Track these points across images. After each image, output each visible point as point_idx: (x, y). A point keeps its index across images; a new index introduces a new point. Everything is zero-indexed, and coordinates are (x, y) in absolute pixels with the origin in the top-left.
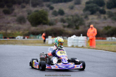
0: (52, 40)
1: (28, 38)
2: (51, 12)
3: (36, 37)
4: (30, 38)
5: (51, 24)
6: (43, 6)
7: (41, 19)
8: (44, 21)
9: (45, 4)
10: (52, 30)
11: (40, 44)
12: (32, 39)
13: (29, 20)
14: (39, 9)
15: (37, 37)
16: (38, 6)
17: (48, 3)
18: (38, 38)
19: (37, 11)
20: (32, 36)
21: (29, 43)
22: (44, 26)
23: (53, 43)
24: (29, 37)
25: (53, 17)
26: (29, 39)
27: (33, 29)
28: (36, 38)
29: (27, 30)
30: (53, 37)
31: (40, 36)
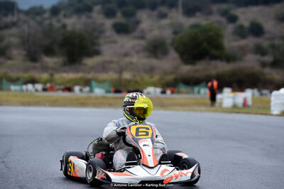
0: (234, 98)
1: (173, 92)
2: (230, 28)
3: (193, 90)
4: (179, 92)
5: (229, 59)
6: (210, 13)
7: (205, 45)
8: (214, 52)
9: (215, 8)
10: (233, 74)
11: (203, 108)
12: (184, 96)
13: (177, 49)
14: (200, 20)
15: (196, 89)
16: (198, 14)
17: (224, 6)
18: (199, 92)
19: (195, 26)
20: (182, 88)
21: (175, 105)
22: (213, 62)
23: (235, 106)
24: (176, 90)
25: (235, 40)
26: (175, 96)
27: (186, 69)
28: (194, 93)
29: (172, 73)
30: (234, 90)
31: (203, 87)
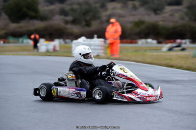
0: (47, 46)
1: (4, 42)
3: (18, 40)
4: (9, 42)
5: (43, 18)
7: (25, 9)
10: (46, 29)
12: (12, 45)
13: (6, 13)
15: (21, 40)
18: (22, 42)
20: (11, 39)
22: (32, 21)
23: (48, 51)
24: (7, 41)
25: (47, 6)
26: (7, 45)
27: (13, 26)
28: (19, 43)
29: (3, 29)
30: (47, 40)
31: (26, 38)
